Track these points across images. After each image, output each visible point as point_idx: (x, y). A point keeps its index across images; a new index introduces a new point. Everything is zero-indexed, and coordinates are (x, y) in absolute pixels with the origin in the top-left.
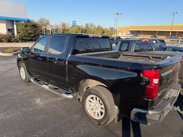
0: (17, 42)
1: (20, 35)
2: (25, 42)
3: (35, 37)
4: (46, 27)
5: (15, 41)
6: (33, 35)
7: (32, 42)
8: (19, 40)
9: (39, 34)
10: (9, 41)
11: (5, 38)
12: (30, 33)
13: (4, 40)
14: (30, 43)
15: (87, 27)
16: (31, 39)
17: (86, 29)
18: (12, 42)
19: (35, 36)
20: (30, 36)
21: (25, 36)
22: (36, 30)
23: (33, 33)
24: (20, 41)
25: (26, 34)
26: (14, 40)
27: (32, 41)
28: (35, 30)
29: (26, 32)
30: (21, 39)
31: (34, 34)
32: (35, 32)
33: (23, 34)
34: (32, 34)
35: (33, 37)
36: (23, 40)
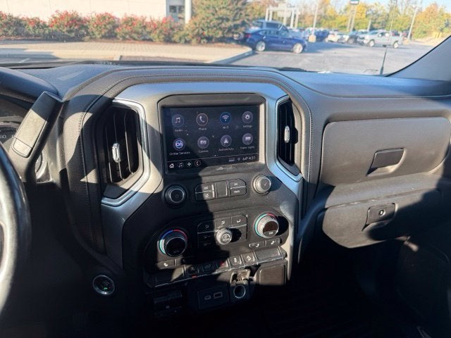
0: (187, 42)
1: (195, 24)
2: (209, 45)
3: (236, 29)
4: (275, 9)
5: (183, 41)
6: (230, 24)
7: (228, 45)
8: (193, 38)
9: (248, 20)
10: (168, 40)
11: (158, 31)
12: (222, 19)
13: (156, 36)
14: (221, 46)
15: (391, 9)
16: (224, 37)
17: (388, 15)
18: (175, 42)
19: (236, 27)
20: (223, 25)
21: (208, 27)
22: (241, 9)
23: (231, 17)
24: (194, 41)
25: (211, 21)
26: (180, 39)
27: (226, 43)
28: (237, 9)
29: (213, 15)
30: (198, 35)
31: (234, 20)
32: (237, 14)
33: (203, 21)
34: (228, 20)
35: (230, 30)
36: (202, 38)
